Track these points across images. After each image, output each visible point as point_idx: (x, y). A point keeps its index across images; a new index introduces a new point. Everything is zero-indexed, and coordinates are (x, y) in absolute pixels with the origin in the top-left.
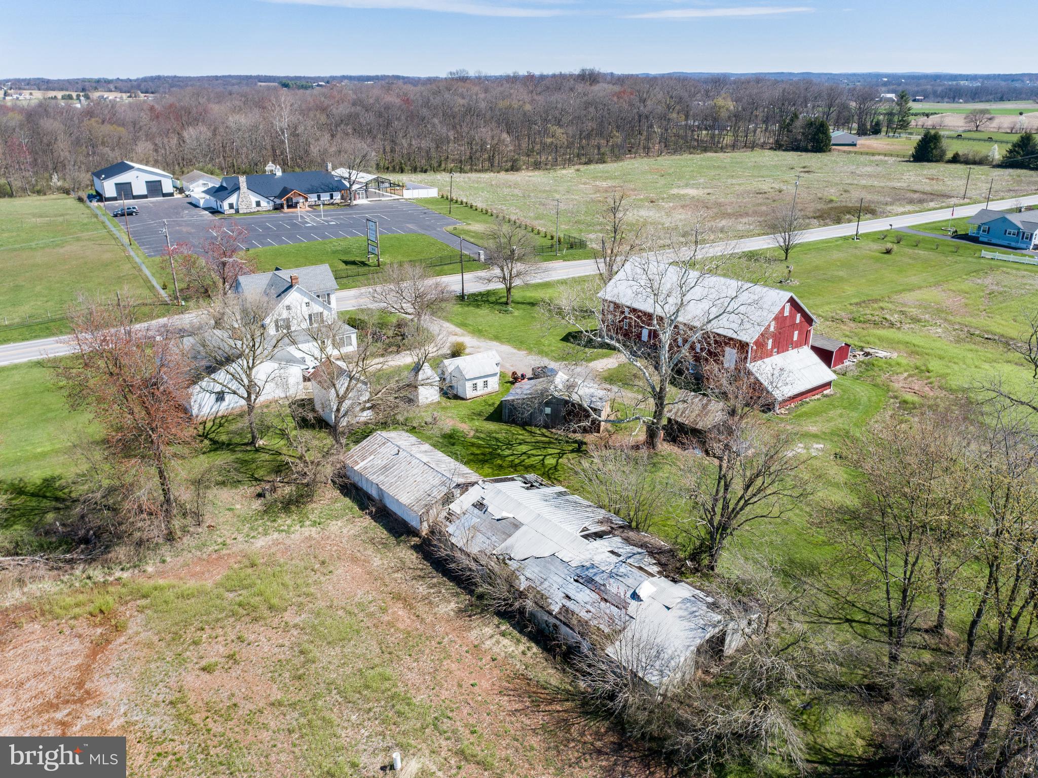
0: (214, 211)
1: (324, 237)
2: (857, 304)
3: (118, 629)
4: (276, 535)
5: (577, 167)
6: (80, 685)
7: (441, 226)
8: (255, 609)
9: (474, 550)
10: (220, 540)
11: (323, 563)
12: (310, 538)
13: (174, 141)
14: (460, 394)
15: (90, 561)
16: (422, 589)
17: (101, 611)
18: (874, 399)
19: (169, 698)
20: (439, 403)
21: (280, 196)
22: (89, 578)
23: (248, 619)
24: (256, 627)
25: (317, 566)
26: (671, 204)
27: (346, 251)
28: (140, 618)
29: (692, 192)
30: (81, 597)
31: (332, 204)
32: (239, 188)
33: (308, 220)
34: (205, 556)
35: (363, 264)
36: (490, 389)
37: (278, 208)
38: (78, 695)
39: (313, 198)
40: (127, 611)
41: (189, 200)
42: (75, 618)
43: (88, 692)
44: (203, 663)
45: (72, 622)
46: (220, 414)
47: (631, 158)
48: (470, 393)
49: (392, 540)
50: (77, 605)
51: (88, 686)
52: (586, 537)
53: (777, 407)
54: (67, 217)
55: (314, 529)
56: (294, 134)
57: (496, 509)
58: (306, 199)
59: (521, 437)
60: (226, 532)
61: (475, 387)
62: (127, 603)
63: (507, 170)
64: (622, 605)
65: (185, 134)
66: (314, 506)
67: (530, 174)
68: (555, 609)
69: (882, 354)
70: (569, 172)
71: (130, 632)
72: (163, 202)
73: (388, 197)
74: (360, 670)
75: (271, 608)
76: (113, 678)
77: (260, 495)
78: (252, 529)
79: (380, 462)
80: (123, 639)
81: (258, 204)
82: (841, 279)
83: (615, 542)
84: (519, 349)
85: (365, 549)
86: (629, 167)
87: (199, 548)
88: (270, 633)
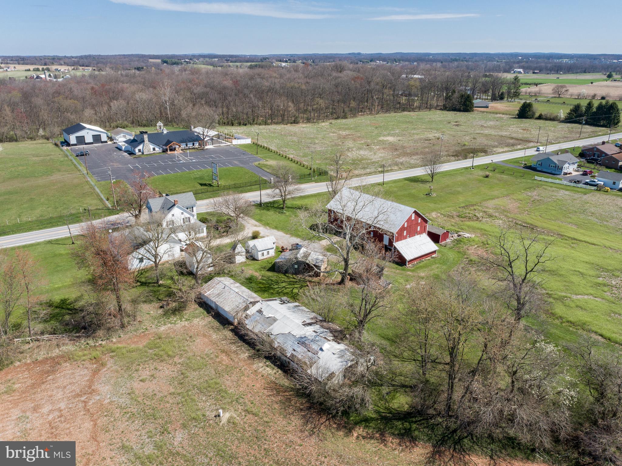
0: (131, 153)
1: (189, 169)
2: (462, 207)
3: (103, 365)
4: (169, 325)
5: (331, 121)
6: (90, 387)
7: (252, 162)
8: (161, 356)
9: (256, 330)
10: (144, 327)
11: (191, 337)
12: (185, 326)
13: (106, 108)
14: (256, 258)
15: (88, 337)
16: (234, 348)
17: (95, 358)
18: (456, 259)
19: (127, 392)
20: (245, 262)
21: (166, 145)
22: (88, 344)
23: (158, 361)
24: (162, 364)
25: (188, 338)
26: (378, 147)
27: (201, 178)
28: (112, 361)
29: (390, 139)
30: (85, 352)
31: (194, 148)
32: (144, 141)
33: (181, 158)
34: (138, 334)
35: (210, 185)
36: (270, 255)
37: (165, 151)
38: (89, 391)
39: (183, 146)
40: (106, 358)
41: (116, 145)
42: (84, 360)
43: (93, 390)
44: (141, 378)
45: (83, 362)
46: (141, 268)
47: (361, 115)
48: (260, 257)
49: (221, 327)
50: (84, 355)
51: (93, 387)
52: (304, 325)
53: (407, 263)
54: (52, 157)
55: (186, 322)
56: (172, 104)
57: (267, 314)
58: (180, 146)
59: (283, 279)
60: (147, 324)
61: (263, 254)
62: (105, 354)
63: (291, 123)
64: (315, 353)
65: (112, 104)
66: (186, 312)
67: (304, 125)
68: (289, 355)
69: (467, 235)
70: (325, 124)
71: (108, 366)
72: (102, 146)
73: (224, 144)
74: (207, 380)
75: (169, 356)
76: (103, 385)
77: (161, 307)
78: (158, 322)
79: (216, 292)
80: (105, 369)
81: (154, 149)
82: (459, 193)
83: (317, 327)
84: (287, 234)
85: (209, 331)
86: (360, 121)
87: (135, 331)
88: (169, 366)
